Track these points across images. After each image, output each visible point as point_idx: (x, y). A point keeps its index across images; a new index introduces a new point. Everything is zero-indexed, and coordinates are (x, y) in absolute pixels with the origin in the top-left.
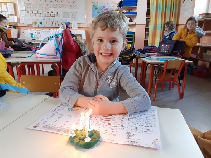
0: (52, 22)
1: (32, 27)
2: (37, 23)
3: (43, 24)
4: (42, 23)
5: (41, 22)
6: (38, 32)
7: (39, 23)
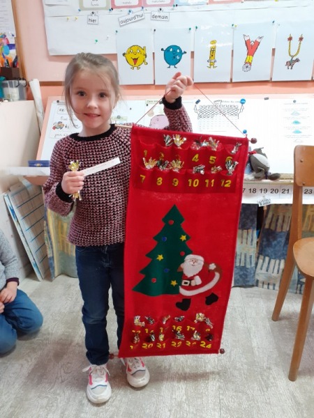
2: (149, 59)
3: (186, 59)
4: (181, 53)
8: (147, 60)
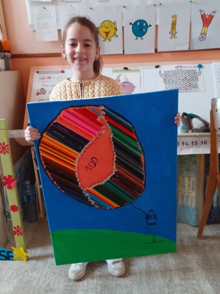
0: (203, 17)
2: (119, 32)
3: (151, 31)
4: (147, 26)
5: (142, 22)
7: (129, 30)
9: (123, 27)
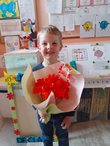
1: (79, 37)
5: (105, 22)
6: (96, 49)
7: (98, 26)
8: (93, 27)
9: (96, 24)
